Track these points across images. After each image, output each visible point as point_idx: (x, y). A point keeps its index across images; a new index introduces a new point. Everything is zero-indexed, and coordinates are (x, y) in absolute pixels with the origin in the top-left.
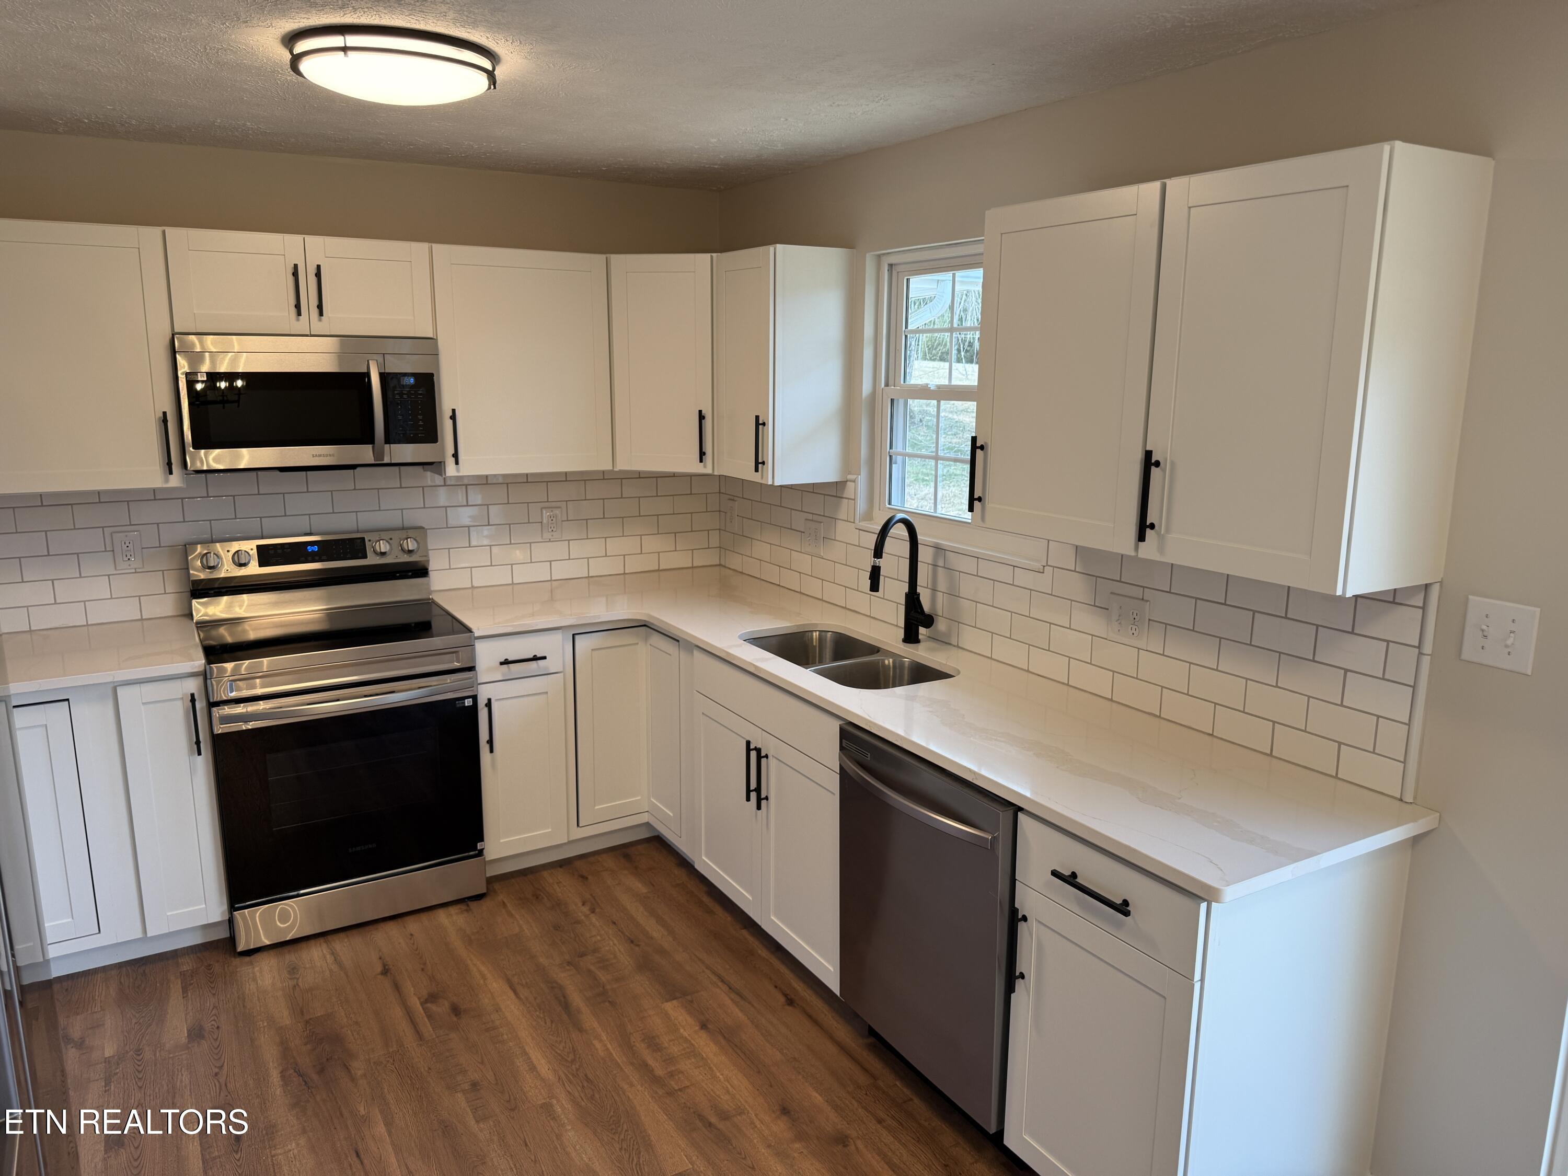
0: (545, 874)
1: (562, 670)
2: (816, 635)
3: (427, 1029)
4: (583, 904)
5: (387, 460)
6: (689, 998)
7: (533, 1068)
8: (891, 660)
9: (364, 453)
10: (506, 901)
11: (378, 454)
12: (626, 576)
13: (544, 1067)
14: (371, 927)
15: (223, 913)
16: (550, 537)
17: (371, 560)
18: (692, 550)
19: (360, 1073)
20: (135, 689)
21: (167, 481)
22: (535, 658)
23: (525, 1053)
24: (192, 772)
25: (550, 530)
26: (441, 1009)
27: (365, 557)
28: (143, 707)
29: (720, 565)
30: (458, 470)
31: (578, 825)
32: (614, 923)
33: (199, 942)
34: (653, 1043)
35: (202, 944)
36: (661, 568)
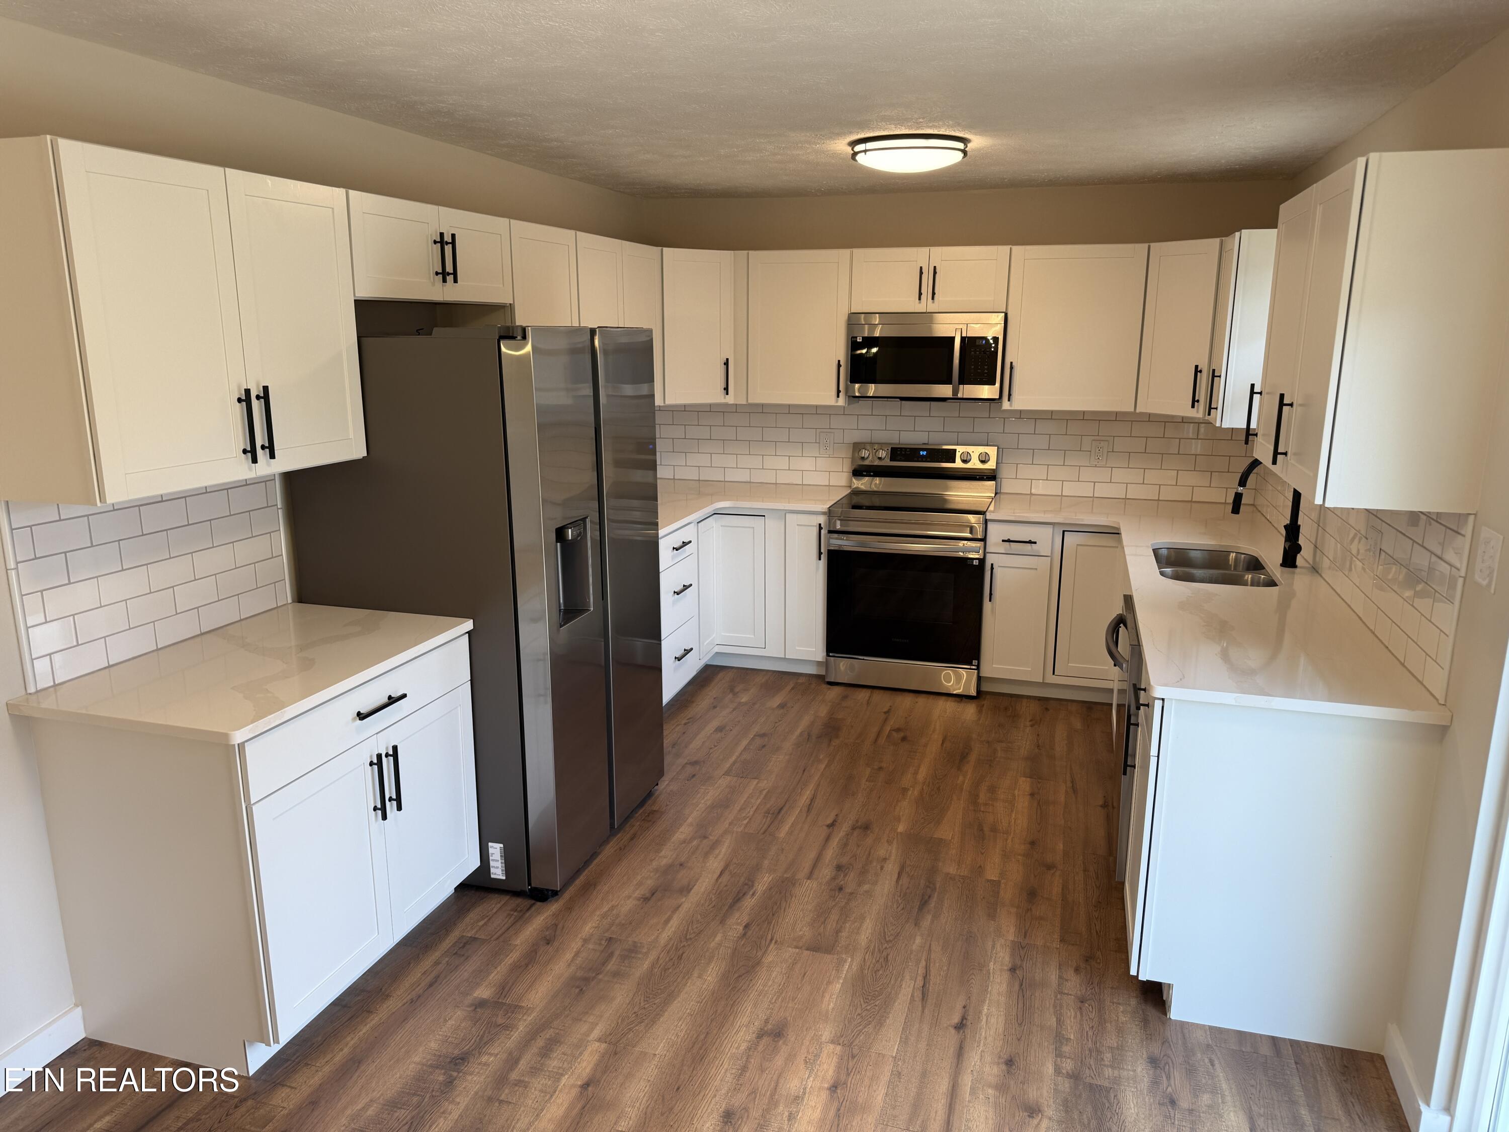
0: (1025, 701)
1: (1050, 555)
2: (1233, 556)
3: (882, 740)
4: (1030, 721)
5: (960, 395)
6: (1040, 781)
7: (916, 773)
8: (1250, 576)
9: (945, 390)
10: (985, 706)
11: (955, 391)
12: (1160, 502)
13: (921, 776)
14: (898, 693)
15: (823, 657)
16: (1096, 463)
17: (958, 464)
18: (1227, 488)
19: (834, 744)
20: (795, 516)
21: (837, 402)
22: (1030, 542)
23: (919, 767)
24: (817, 569)
25: (1097, 458)
26: (897, 736)
27: (954, 462)
28: (797, 527)
29: (1253, 505)
30: (1011, 405)
31: (1054, 673)
32: (1038, 735)
33: (815, 673)
34: (992, 789)
35: (815, 675)
36: (1193, 500)
